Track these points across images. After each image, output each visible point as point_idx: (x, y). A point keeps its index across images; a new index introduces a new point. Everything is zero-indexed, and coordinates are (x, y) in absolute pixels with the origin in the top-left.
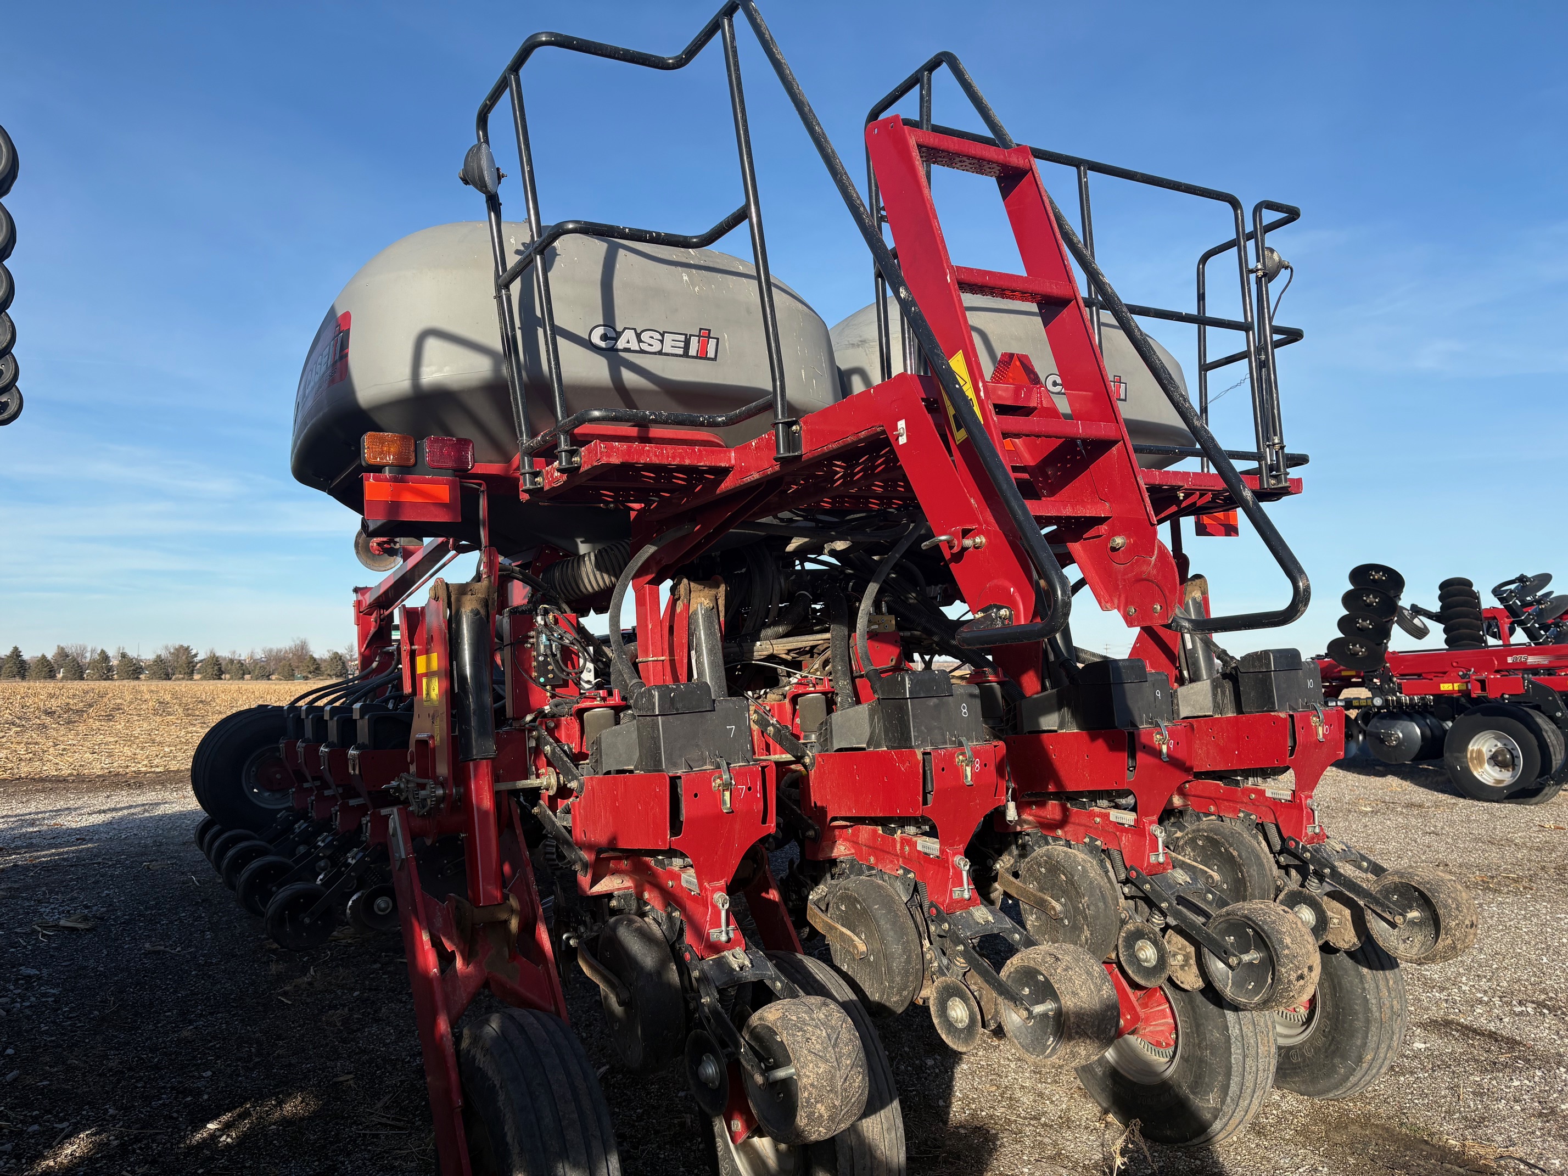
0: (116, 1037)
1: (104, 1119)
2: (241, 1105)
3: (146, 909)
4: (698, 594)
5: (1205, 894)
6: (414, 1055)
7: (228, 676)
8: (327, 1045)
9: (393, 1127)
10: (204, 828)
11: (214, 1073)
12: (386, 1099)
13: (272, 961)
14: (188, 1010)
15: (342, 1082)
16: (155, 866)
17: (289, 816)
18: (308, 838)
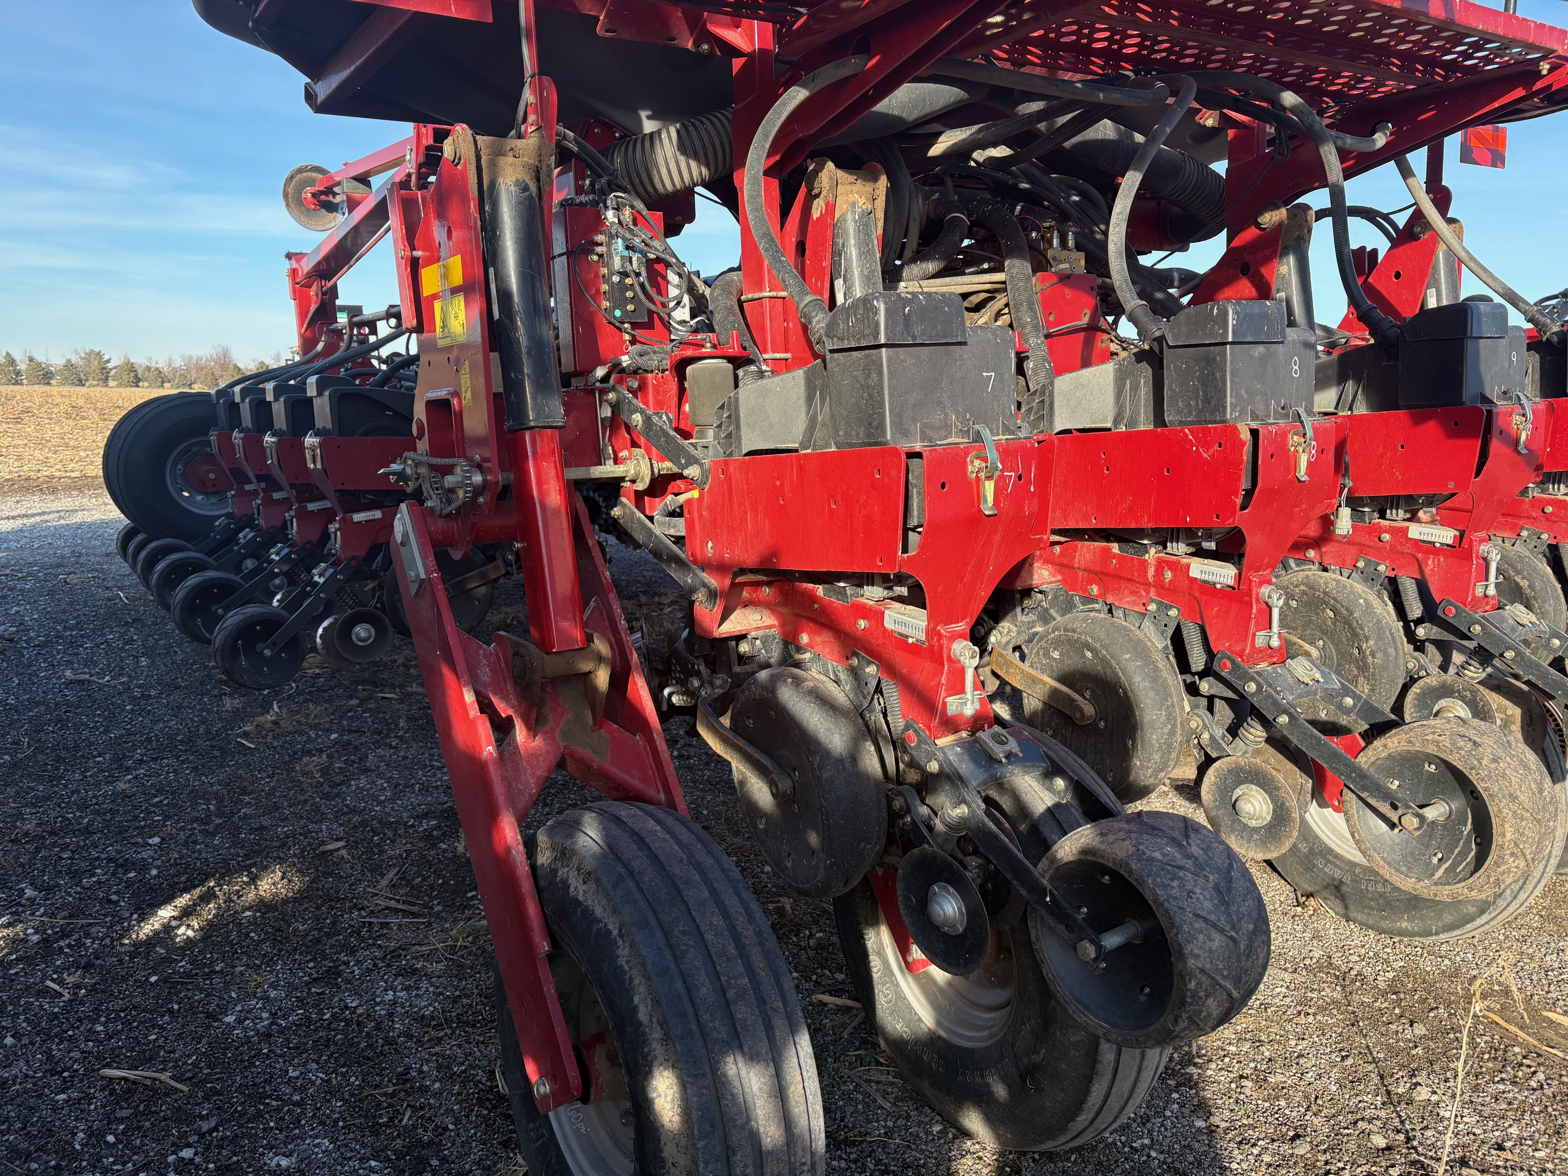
0: (33, 789)
1: (19, 904)
2: (202, 882)
3: (65, 628)
4: (849, 187)
5: (1549, 639)
6: (418, 816)
7: (146, 384)
8: (306, 801)
9: (406, 913)
10: (127, 537)
11: (163, 839)
12: (391, 874)
13: (225, 694)
14: (124, 755)
15: (332, 851)
16: (73, 579)
17: (229, 524)
18: (258, 551)
